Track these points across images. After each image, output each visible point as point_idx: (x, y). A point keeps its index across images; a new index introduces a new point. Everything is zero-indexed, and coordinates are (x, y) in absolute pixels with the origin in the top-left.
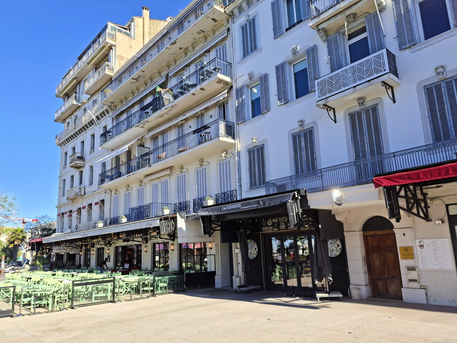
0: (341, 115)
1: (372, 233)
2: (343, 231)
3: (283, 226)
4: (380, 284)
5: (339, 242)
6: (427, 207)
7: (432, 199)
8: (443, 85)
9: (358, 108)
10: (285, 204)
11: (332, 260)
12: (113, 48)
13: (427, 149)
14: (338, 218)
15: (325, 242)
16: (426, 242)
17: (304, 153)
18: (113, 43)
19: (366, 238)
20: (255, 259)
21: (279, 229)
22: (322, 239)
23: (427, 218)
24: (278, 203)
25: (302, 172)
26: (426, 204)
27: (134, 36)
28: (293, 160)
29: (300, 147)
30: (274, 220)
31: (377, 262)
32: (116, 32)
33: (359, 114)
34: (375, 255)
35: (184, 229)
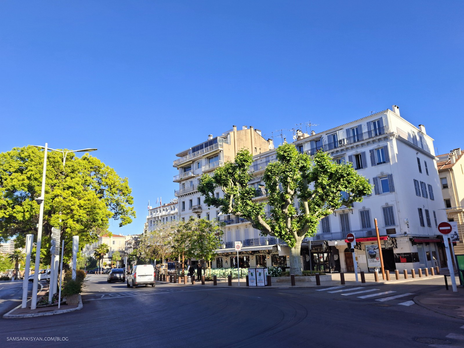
0: (337, 214)
1: (347, 253)
2: (339, 252)
3: (319, 250)
4: (349, 268)
5: (337, 256)
6: (360, 246)
7: (362, 244)
8: (364, 212)
9: (342, 213)
10: (322, 245)
11: (335, 261)
12: (222, 151)
13: (361, 230)
14: (337, 248)
15: (333, 256)
16: (360, 256)
17: (326, 225)
18: (222, 149)
19: (345, 254)
20: (308, 262)
21: (317, 251)
22: (332, 255)
23: (360, 249)
24: (319, 244)
25: (325, 231)
26: (360, 245)
27: (230, 143)
28: (322, 227)
29: (324, 222)
30: (316, 248)
31: (348, 261)
32: (222, 143)
33: (343, 215)
34: (348, 259)
35: (280, 250)
